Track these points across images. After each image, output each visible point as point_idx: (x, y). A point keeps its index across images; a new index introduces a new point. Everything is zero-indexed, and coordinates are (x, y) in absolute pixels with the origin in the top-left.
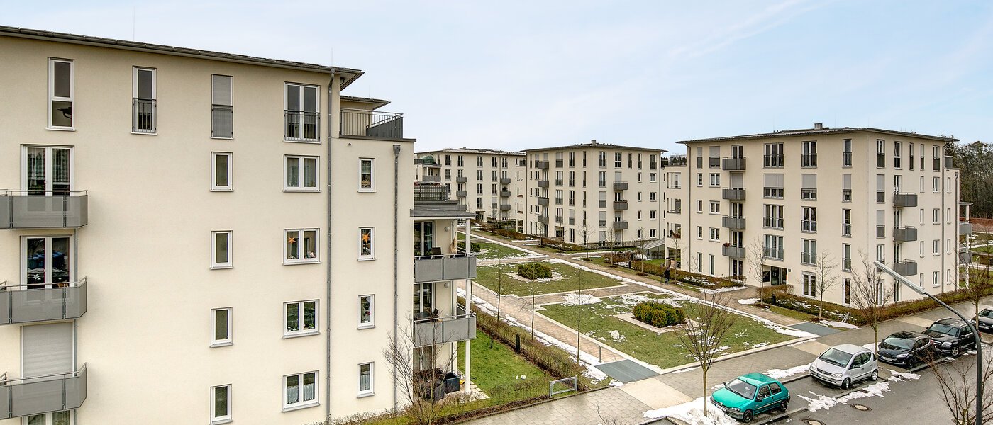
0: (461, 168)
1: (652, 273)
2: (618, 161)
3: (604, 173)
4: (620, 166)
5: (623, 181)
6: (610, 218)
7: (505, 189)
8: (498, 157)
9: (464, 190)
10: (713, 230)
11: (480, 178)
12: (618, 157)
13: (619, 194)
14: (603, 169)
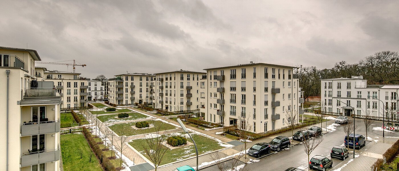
0: (132, 82)
1: (192, 123)
2: (188, 78)
3: (183, 82)
4: (189, 80)
5: (191, 85)
6: (185, 101)
7: (152, 90)
8: (149, 77)
9: (134, 91)
10: (215, 104)
11: (141, 85)
12: (188, 76)
13: (189, 91)
14: (182, 81)
